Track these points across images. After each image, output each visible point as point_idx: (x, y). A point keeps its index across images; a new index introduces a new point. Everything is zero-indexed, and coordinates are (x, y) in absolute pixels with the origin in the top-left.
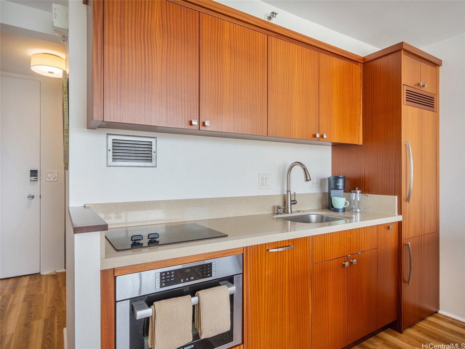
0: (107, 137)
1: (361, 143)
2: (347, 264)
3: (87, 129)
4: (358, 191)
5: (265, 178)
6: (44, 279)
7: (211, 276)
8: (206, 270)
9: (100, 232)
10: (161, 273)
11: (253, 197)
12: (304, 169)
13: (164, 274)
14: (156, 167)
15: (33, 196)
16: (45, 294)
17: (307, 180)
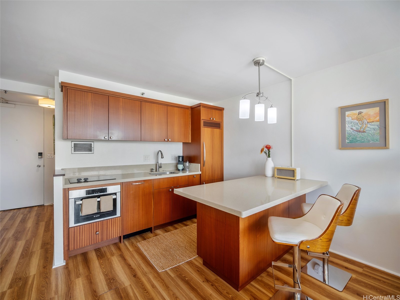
0: (71, 142)
1: (190, 142)
2: (170, 190)
3: (63, 139)
4: (188, 162)
5: (147, 157)
6: (46, 207)
7: (107, 192)
8: (105, 190)
9: (62, 176)
10: (86, 191)
11: (140, 165)
12: (161, 153)
13: (87, 191)
14: (94, 153)
15: (40, 166)
16: (46, 213)
17: (162, 158)
